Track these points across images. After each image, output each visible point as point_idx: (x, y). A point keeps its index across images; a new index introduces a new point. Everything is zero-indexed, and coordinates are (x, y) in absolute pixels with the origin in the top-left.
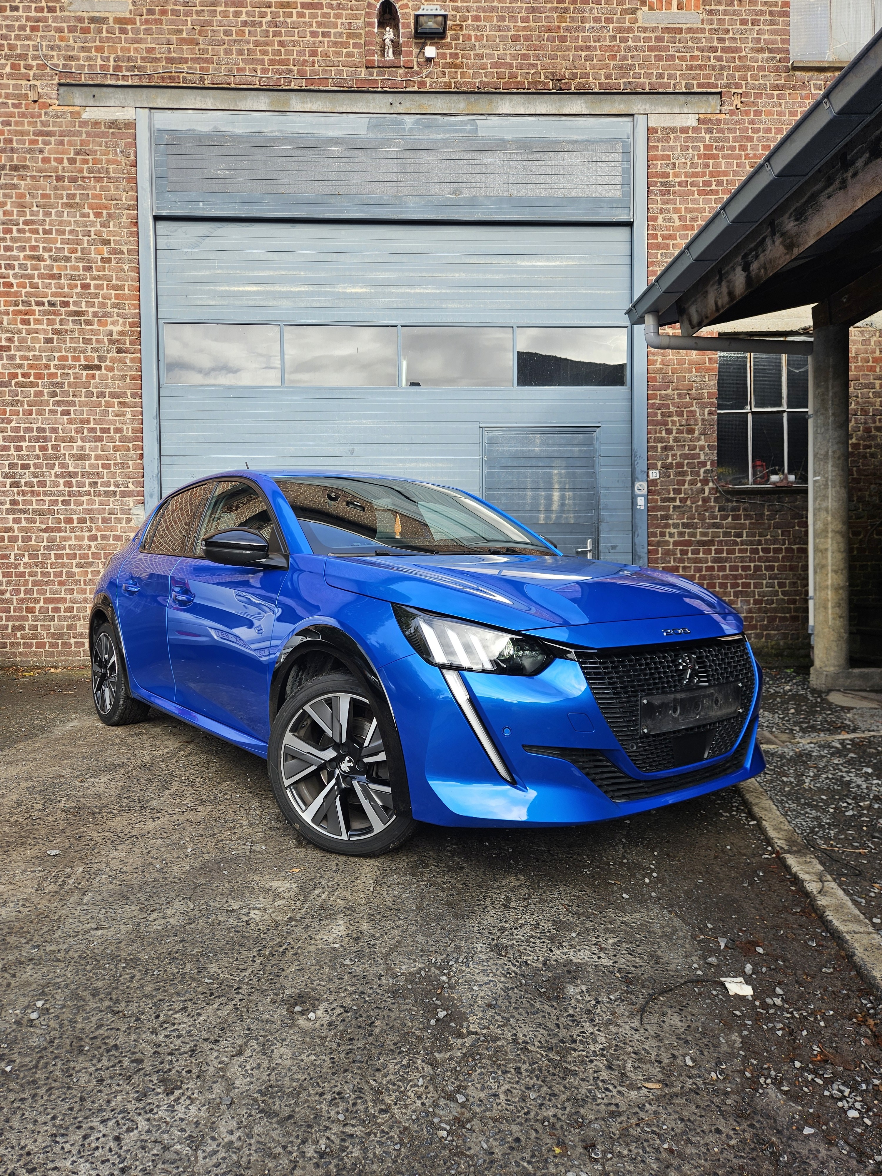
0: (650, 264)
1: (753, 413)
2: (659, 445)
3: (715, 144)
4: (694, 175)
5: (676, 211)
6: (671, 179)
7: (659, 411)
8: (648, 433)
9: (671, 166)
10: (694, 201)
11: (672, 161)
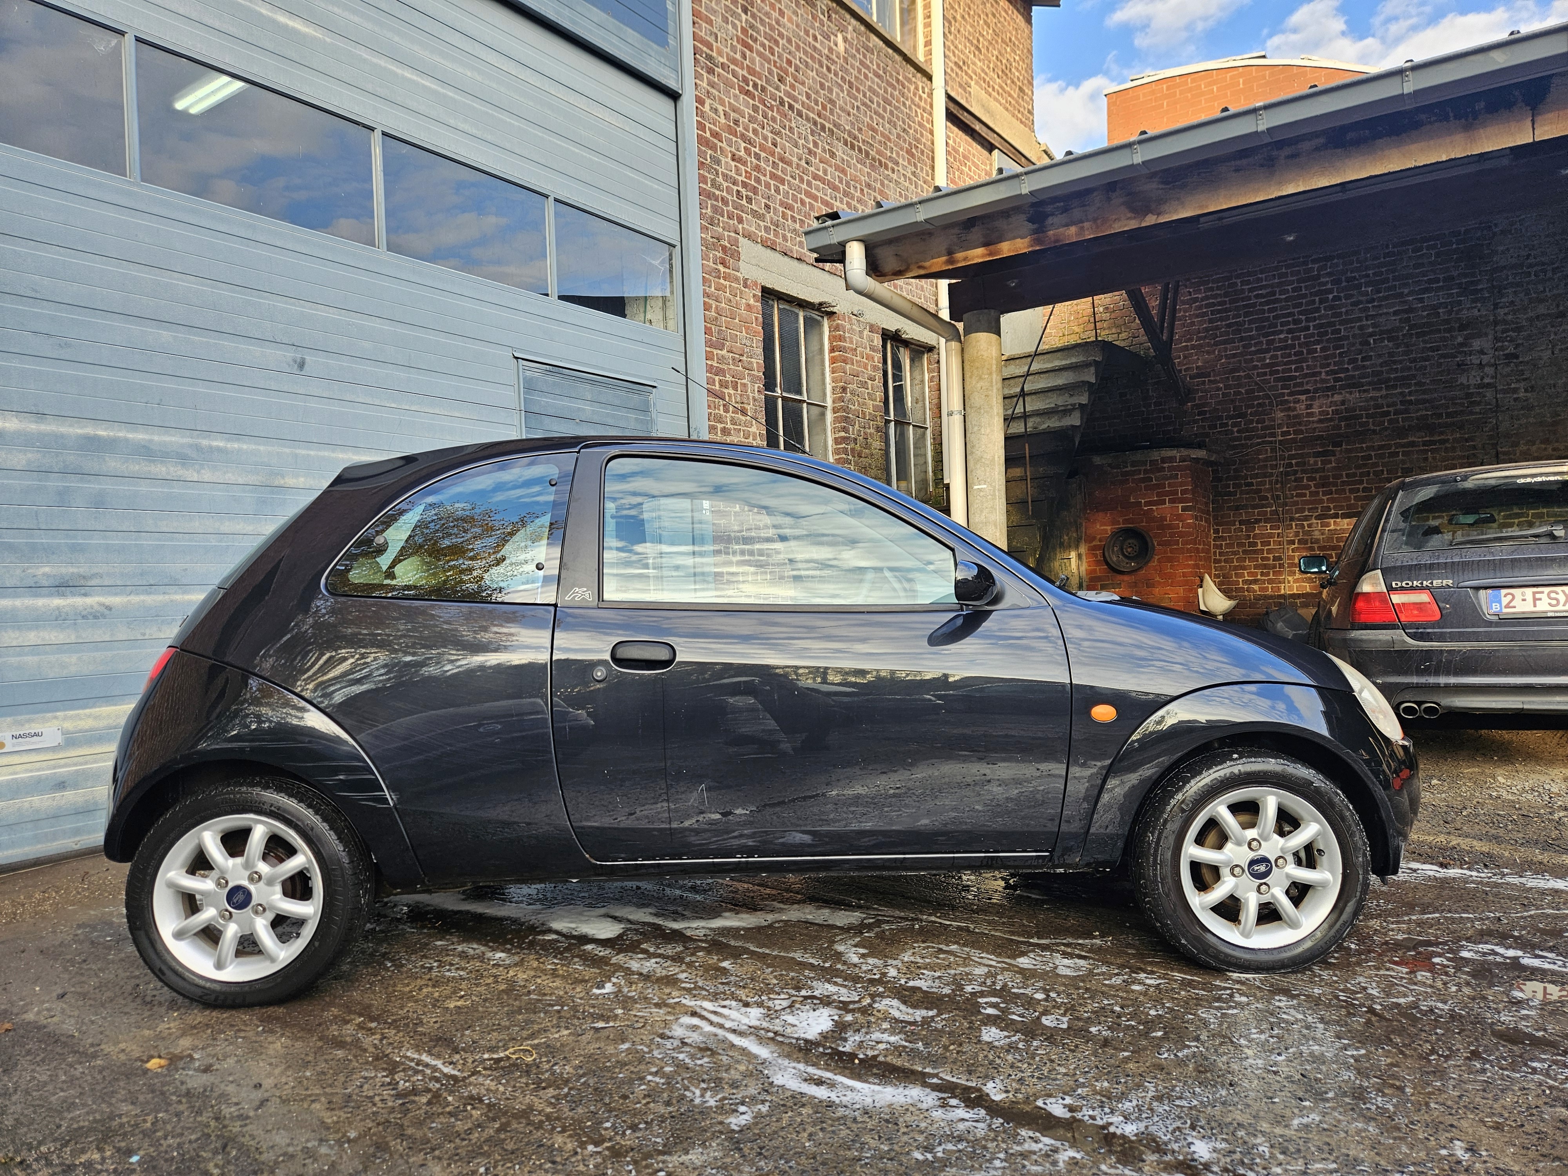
0: (701, 165)
1: (784, 398)
2: (720, 426)
3: (750, 31)
4: (734, 61)
5: (722, 103)
6: (714, 54)
7: (717, 378)
8: (709, 407)
9: (713, 37)
10: (735, 96)
11: (715, 30)
